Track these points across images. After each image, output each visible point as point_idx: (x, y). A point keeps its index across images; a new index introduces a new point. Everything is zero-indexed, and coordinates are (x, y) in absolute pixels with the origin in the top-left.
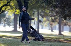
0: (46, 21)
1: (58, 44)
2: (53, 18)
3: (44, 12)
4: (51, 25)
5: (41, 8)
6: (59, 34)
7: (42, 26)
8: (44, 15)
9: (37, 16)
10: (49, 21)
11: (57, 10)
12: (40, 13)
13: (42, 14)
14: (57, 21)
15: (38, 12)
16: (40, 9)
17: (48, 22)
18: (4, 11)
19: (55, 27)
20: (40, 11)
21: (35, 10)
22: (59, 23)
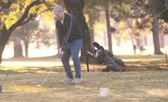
0: (126, 28)
1: (157, 73)
2: (140, 20)
4: (138, 35)
5: (112, 2)
6: (155, 53)
7: (119, 39)
8: (120, 16)
9: (105, 20)
10: (131, 27)
11: (146, 2)
12: (112, 12)
13: (116, 13)
14: (148, 27)
15: (107, 11)
16: (110, 3)
17: (130, 30)
18: (33, 16)
19: (145, 38)
20: (110, 8)
21: (99, 8)
22: (152, 30)
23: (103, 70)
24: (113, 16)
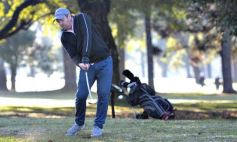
0: (178, 49)
2: (201, 36)
3: (168, 19)
4: (196, 60)
5: (157, 5)
7: (165, 67)
8: (168, 29)
9: (145, 34)
10: (185, 47)
11: (213, 7)
12: (156, 20)
13: (163, 24)
15: (147, 20)
16: (153, 7)
17: (183, 51)
18: (26, 24)
19: (209, 66)
20: (154, 14)
21: (136, 13)
23: (138, 117)
24: (157, 28)
